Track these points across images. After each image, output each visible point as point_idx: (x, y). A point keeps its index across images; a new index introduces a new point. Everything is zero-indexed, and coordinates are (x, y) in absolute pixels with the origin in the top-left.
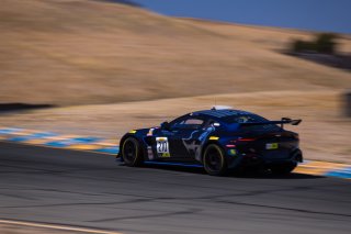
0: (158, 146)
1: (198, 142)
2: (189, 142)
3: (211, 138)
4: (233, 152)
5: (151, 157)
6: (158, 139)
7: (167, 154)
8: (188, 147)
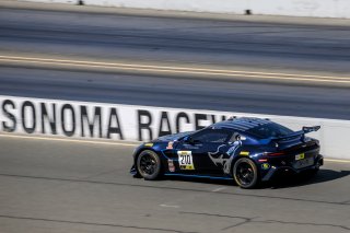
0: (180, 159)
1: (226, 156)
2: (216, 156)
3: (242, 153)
4: (265, 166)
5: (172, 169)
6: (179, 152)
7: (191, 166)
8: (215, 161)
